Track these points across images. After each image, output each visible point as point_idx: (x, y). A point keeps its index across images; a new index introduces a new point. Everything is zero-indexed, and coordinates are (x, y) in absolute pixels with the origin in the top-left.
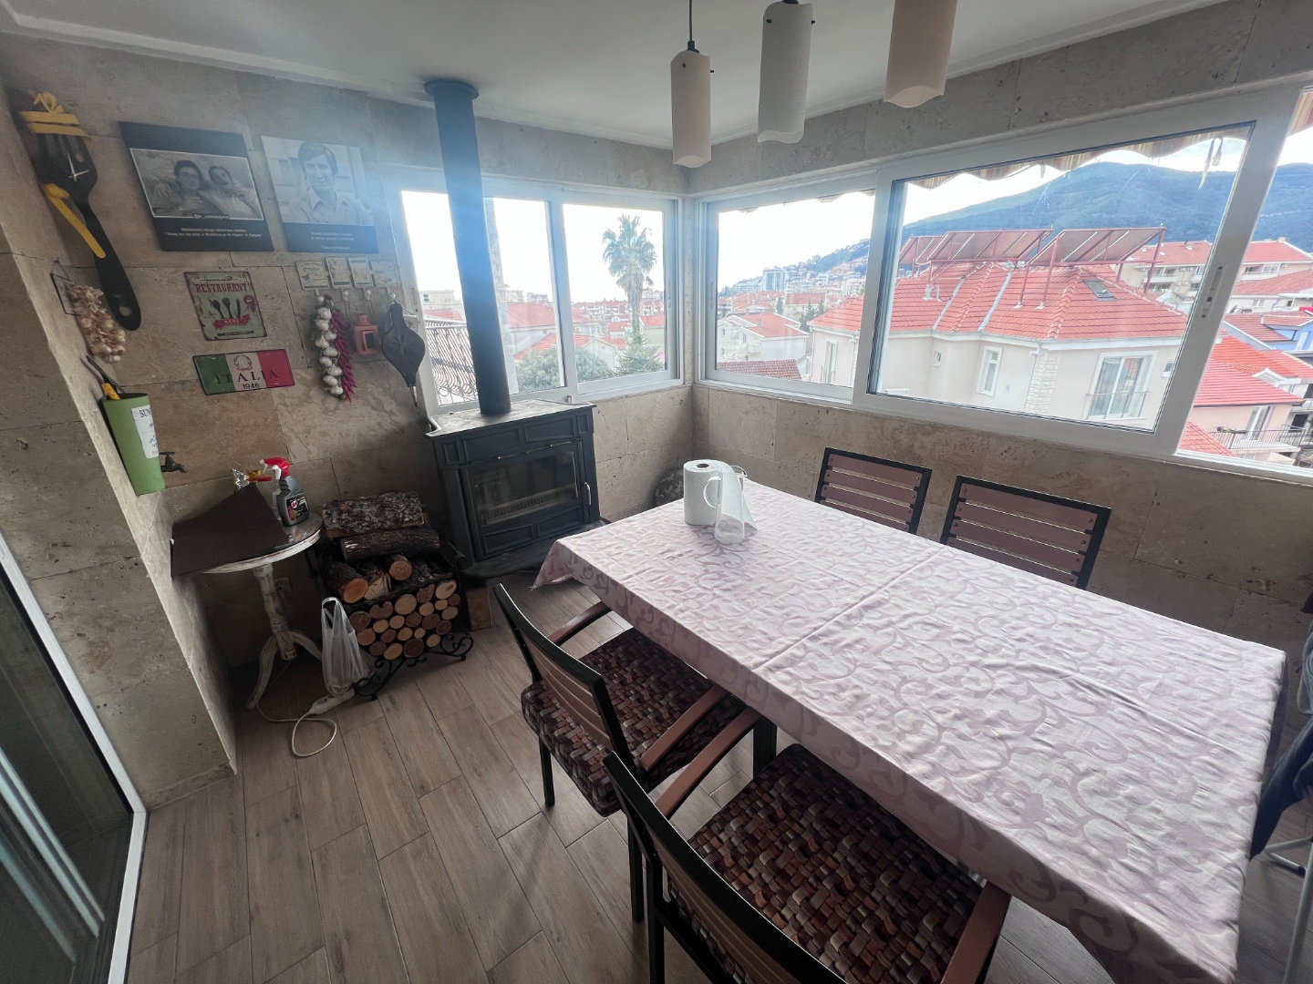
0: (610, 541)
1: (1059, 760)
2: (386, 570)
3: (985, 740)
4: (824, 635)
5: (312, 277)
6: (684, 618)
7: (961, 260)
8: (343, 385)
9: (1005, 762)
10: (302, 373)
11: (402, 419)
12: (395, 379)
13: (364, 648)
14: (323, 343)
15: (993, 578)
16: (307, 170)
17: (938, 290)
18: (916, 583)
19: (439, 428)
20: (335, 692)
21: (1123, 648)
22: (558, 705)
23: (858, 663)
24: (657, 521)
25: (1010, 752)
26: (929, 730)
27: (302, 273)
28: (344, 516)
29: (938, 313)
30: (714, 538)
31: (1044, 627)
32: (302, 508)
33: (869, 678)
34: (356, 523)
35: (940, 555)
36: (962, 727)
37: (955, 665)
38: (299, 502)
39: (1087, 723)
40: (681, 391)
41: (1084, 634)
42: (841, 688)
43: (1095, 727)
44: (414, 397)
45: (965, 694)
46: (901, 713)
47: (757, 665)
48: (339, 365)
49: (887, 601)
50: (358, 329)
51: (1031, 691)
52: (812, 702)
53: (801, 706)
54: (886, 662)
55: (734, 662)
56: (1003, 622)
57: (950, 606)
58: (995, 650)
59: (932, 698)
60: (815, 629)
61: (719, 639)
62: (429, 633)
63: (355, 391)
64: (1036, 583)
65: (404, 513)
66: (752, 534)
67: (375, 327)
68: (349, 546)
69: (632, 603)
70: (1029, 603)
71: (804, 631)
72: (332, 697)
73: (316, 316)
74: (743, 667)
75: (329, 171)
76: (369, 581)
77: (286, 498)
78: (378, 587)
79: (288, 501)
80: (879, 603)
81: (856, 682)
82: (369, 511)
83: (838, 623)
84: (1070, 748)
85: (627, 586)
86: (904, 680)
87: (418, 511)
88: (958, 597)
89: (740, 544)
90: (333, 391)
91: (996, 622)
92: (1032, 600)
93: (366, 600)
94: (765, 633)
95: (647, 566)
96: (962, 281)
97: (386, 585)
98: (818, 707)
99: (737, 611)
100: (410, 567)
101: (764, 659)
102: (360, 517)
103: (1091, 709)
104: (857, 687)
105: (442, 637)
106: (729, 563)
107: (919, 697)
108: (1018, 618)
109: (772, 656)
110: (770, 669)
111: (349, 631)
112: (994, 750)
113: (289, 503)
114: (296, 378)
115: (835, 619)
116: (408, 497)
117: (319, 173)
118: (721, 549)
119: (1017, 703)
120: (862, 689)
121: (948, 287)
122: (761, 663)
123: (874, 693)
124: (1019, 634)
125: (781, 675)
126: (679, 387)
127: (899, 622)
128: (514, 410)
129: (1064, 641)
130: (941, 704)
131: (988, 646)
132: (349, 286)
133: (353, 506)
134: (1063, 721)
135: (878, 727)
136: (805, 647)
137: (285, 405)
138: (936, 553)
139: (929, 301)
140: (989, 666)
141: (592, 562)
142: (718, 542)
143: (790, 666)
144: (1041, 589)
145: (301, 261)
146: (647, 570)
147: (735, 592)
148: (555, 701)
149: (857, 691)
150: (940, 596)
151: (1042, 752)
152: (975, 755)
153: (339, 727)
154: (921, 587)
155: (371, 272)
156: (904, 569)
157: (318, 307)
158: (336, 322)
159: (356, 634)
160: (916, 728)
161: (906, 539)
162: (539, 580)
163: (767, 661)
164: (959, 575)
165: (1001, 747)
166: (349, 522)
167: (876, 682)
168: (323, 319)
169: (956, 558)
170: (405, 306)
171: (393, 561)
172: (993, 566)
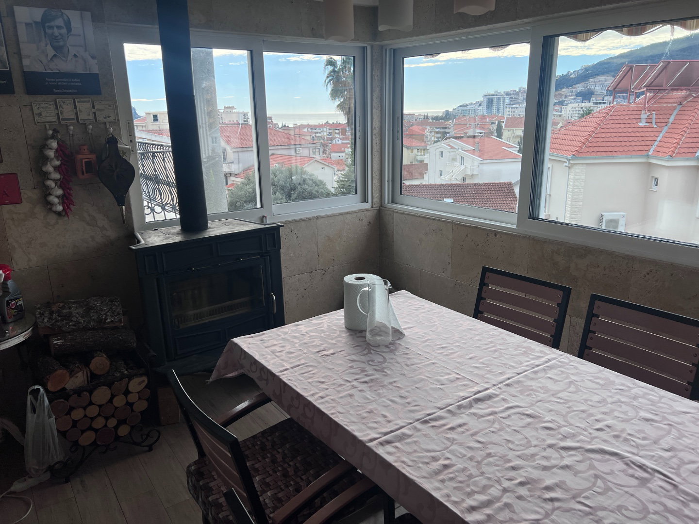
0: (277, 341)
1: (591, 517)
2: (87, 365)
3: (538, 501)
4: (435, 420)
5: (44, 114)
6: (322, 403)
7: (678, 86)
8: (63, 203)
9: (547, 515)
10: (28, 193)
11: (112, 233)
12: (109, 199)
13: (62, 434)
14: (49, 168)
15: (596, 380)
16: (47, 29)
17: (654, 116)
18: (529, 383)
19: (143, 242)
20: (33, 472)
21: (684, 439)
22: (216, 477)
23: (455, 442)
24: (321, 326)
25: (554, 509)
26: (495, 491)
27: (36, 111)
28: (54, 316)
29: (654, 138)
30: (366, 341)
31: (624, 421)
32: (19, 309)
33: (460, 453)
34: (65, 322)
35: (557, 361)
36: (523, 491)
37: (535, 446)
38: (17, 303)
39: (627, 492)
40: (368, 213)
41: (655, 427)
42: (435, 459)
43: (632, 495)
44: (123, 215)
45: (535, 468)
46: (477, 479)
47: (372, 440)
48: (61, 187)
49: (497, 395)
50: (80, 157)
51: (592, 467)
52: (408, 469)
53: (398, 471)
54: (479, 442)
55: (354, 438)
56: (591, 415)
57: (549, 401)
58: (573, 436)
59: (507, 469)
60: (429, 415)
61: (348, 421)
62: (121, 423)
63: (72, 209)
64: (632, 386)
65: (107, 315)
66: (400, 339)
67: (93, 156)
68: (57, 342)
69: (284, 392)
70: (620, 401)
71: (418, 416)
72: (31, 477)
73: (44, 146)
74: (360, 441)
75: (64, 31)
76: (71, 374)
77: (7, 299)
78: (79, 379)
79: (8, 301)
80: (489, 397)
81: (448, 455)
82: (76, 312)
83: (449, 411)
84: (604, 509)
85: (281, 377)
86: (489, 455)
87: (118, 314)
88: (560, 395)
89: (387, 346)
90: (54, 209)
91: (584, 415)
92: (623, 400)
93: (66, 389)
94: (385, 417)
95: (303, 361)
96: (679, 107)
97: (85, 378)
98: (411, 472)
99: (368, 399)
100: (108, 363)
101: (378, 436)
102: (69, 317)
103: (635, 482)
104: (448, 458)
105: (132, 427)
106: (373, 361)
107: (497, 468)
108: (604, 413)
109: (386, 434)
110: (381, 444)
111: (50, 417)
112: (542, 508)
113: (8, 304)
114: (23, 197)
115: (448, 408)
116: (111, 301)
117: (56, 32)
118: (369, 350)
119: (575, 476)
120: (452, 460)
121: (664, 114)
122: (375, 439)
123: (460, 464)
124: (599, 425)
125: (389, 448)
126: (366, 210)
127: (502, 412)
128: (210, 228)
129: (636, 432)
130: (512, 474)
131: (569, 433)
132: (75, 121)
133: (63, 308)
134: (608, 489)
135: (455, 488)
136: (415, 428)
137: (13, 219)
138: (554, 359)
139: (644, 127)
140: (563, 448)
141: (257, 357)
142: (369, 344)
143: (399, 441)
144: (635, 391)
145: (36, 101)
146: (302, 364)
147: (370, 385)
148: (214, 473)
149: (446, 462)
150: (544, 393)
151: (580, 511)
152: (526, 510)
153: (34, 504)
154: (531, 386)
155: (94, 111)
156: (521, 371)
157: (47, 138)
158: (61, 151)
159: (56, 419)
160: (485, 489)
161: (533, 347)
162: (214, 376)
163: (380, 437)
164: (567, 377)
165: (549, 506)
166: (58, 321)
167: (465, 456)
168: (51, 149)
169: (571, 364)
170: (121, 138)
171: (93, 357)
172: (600, 371)
